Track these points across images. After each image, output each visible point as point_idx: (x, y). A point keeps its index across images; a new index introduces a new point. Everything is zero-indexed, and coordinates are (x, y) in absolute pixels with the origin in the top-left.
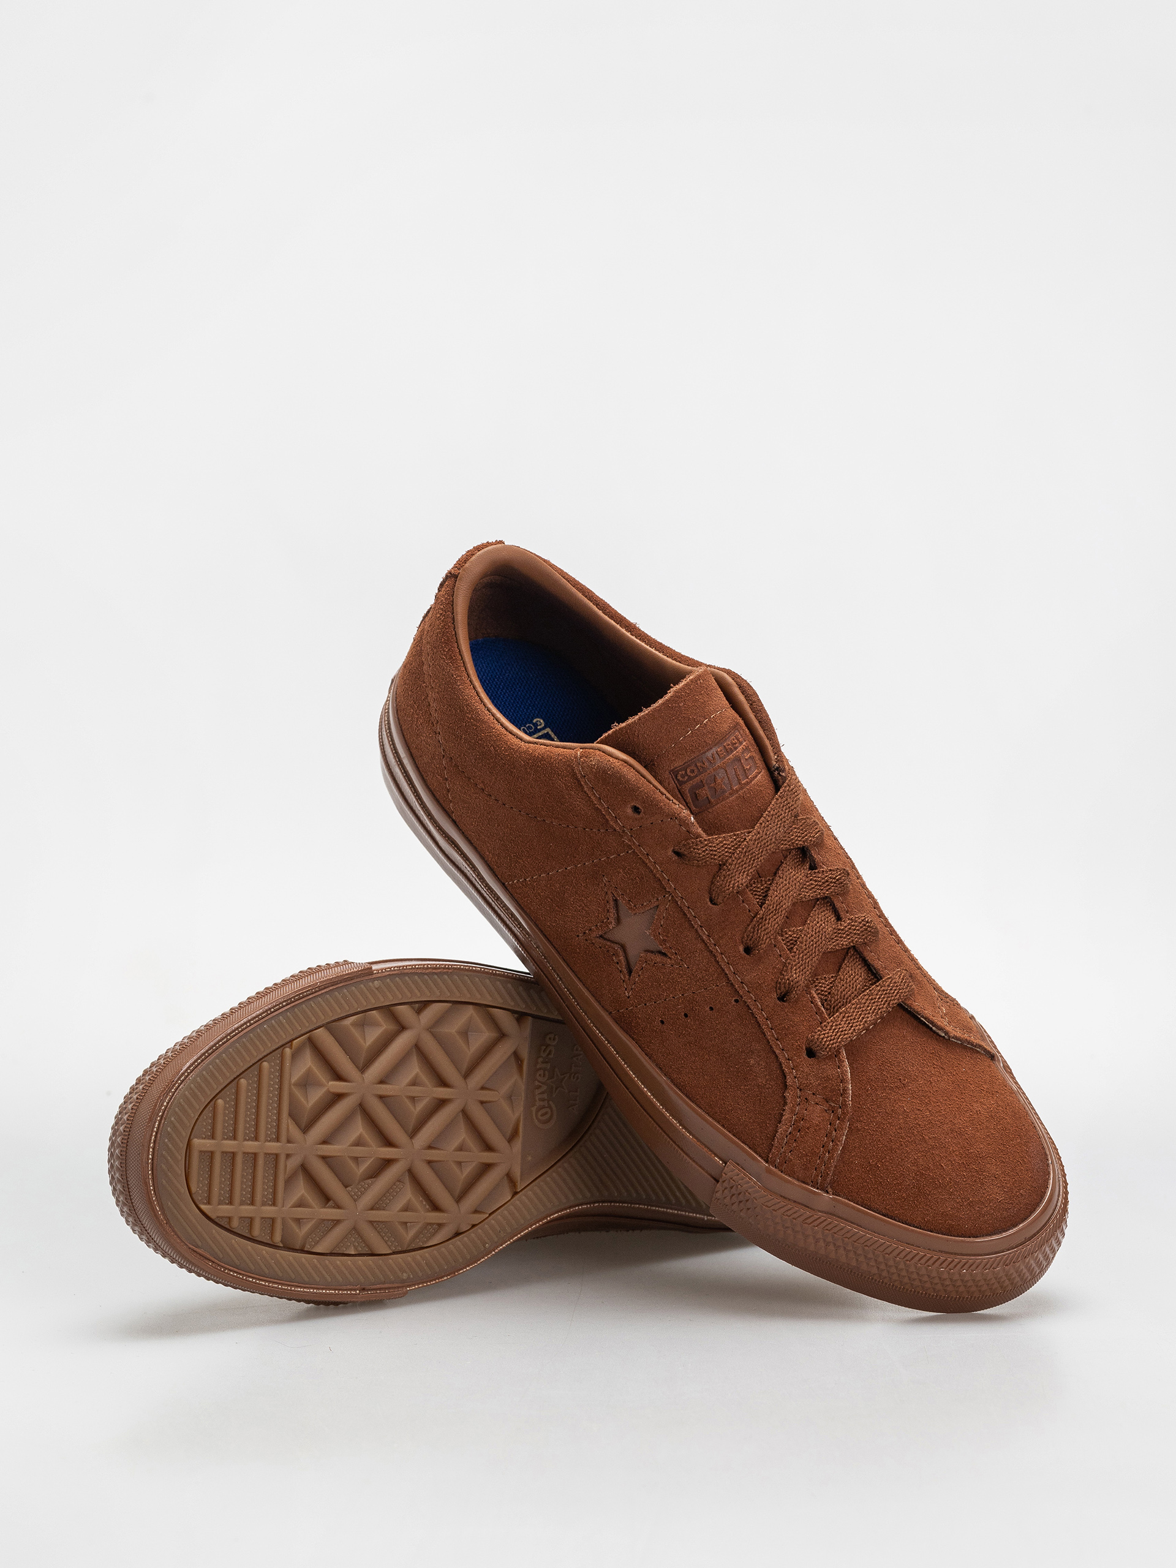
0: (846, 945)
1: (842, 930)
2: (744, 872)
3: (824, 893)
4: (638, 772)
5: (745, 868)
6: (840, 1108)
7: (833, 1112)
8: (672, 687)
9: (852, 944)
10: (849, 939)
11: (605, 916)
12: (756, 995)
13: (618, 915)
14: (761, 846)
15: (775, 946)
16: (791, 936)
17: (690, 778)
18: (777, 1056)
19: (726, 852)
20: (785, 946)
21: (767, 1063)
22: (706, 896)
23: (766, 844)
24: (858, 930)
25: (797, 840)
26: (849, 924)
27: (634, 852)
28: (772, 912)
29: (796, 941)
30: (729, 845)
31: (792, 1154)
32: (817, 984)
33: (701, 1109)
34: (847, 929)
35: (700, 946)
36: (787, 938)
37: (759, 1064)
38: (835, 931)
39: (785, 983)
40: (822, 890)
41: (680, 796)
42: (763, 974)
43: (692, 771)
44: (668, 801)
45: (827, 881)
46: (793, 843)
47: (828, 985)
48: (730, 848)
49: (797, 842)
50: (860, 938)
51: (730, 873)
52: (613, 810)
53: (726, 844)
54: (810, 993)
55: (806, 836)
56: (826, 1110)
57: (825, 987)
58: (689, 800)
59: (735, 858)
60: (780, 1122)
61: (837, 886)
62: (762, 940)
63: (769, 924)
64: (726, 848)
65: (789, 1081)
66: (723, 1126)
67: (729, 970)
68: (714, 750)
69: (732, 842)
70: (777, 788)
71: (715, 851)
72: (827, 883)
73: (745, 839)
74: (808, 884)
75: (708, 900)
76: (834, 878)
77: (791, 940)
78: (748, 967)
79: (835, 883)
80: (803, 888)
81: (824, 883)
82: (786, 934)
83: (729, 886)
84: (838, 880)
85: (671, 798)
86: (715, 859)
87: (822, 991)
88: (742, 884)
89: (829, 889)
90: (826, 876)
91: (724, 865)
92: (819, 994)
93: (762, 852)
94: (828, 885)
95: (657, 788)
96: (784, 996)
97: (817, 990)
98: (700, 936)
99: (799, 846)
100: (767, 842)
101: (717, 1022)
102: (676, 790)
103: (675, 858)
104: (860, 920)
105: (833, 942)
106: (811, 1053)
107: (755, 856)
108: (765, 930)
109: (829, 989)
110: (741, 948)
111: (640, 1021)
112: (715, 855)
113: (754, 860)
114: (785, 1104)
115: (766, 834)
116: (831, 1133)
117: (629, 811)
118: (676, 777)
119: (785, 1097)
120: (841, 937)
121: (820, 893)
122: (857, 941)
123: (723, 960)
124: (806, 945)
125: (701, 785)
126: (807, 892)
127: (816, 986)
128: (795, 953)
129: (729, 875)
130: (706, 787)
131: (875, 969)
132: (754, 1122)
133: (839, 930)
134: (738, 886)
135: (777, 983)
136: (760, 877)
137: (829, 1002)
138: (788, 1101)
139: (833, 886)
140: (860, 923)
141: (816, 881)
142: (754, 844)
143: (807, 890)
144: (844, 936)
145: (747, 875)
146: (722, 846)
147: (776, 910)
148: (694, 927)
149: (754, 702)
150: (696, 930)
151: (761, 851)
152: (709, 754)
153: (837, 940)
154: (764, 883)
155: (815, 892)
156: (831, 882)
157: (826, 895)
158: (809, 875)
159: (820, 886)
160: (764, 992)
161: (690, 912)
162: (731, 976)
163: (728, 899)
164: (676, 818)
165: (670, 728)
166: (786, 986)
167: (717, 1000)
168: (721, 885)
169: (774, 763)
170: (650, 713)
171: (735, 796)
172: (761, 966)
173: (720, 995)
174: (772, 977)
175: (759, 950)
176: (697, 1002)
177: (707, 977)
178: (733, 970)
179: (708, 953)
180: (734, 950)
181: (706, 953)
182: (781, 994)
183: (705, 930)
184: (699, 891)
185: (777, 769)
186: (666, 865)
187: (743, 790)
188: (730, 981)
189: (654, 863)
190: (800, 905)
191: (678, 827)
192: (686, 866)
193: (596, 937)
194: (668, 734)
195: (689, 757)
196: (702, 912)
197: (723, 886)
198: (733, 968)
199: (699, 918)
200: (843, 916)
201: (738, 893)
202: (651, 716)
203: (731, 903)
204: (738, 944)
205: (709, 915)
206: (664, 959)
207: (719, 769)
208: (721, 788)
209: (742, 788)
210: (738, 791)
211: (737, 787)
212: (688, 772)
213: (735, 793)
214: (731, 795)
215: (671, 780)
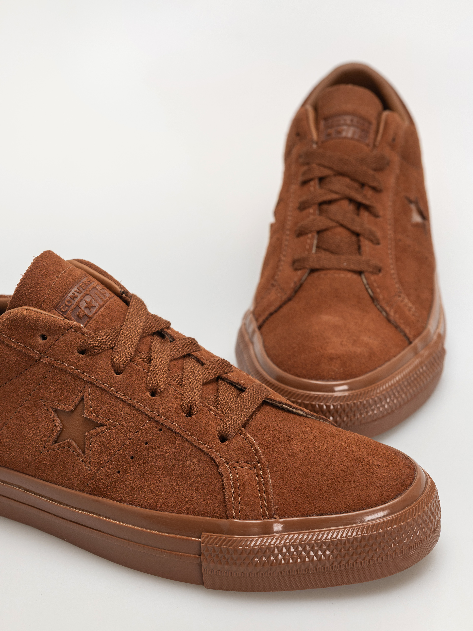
0: (214, 376)
2: (129, 347)
4: (34, 311)
5: (129, 345)
6: (259, 463)
7: (255, 468)
9: (218, 375)
10: (214, 372)
11: (52, 425)
12: (171, 419)
14: (133, 331)
15: (170, 385)
16: (177, 378)
17: (70, 307)
18: (203, 451)
19: (112, 339)
20: (176, 384)
21: (198, 459)
22: (111, 371)
23: (136, 330)
24: (218, 366)
26: (210, 365)
27: (54, 367)
28: (158, 367)
31: (241, 505)
33: (169, 512)
34: (210, 368)
35: (122, 405)
36: (175, 379)
37: (193, 462)
38: (204, 370)
39: (186, 404)
40: (183, 350)
42: (170, 404)
44: (61, 320)
47: (215, 400)
49: (155, 328)
50: (221, 371)
52: (29, 345)
55: (159, 324)
56: (250, 469)
60: (224, 489)
61: (192, 346)
62: (160, 383)
65: (217, 461)
66: (188, 514)
67: (147, 410)
70: (127, 303)
72: (185, 346)
74: (173, 349)
75: (114, 373)
76: (188, 342)
77: (179, 380)
78: (158, 404)
79: (190, 344)
80: (171, 352)
81: (183, 346)
82: (173, 378)
85: (62, 318)
86: (107, 345)
87: (213, 404)
88: (131, 353)
89: (188, 349)
90: (183, 342)
93: (135, 334)
95: (50, 316)
96: (190, 412)
97: (209, 404)
98: (119, 399)
99: (156, 331)
100: (136, 328)
101: (154, 450)
103: (81, 355)
105: (206, 376)
106: (223, 439)
107: (132, 337)
108: (159, 377)
110: (149, 395)
111: (103, 481)
113: (132, 340)
114: (222, 476)
115: (133, 324)
116: (260, 481)
117: (40, 341)
119: (219, 473)
120: (209, 372)
121: (183, 352)
122: (220, 373)
123: (140, 406)
124: (189, 381)
125: (77, 307)
127: (207, 403)
128: (185, 386)
129: (120, 351)
130: (82, 308)
131: (240, 385)
132: (207, 499)
133: (206, 369)
134: (129, 356)
135: (181, 406)
137: (220, 409)
138: (223, 473)
139: (190, 347)
140: (217, 362)
141: (177, 346)
143: (175, 352)
145: (132, 348)
147: (160, 365)
148: (112, 395)
150: (114, 395)
152: (75, 288)
153: (208, 374)
154: (145, 355)
155: (180, 352)
156: (188, 345)
157: (187, 352)
158: (171, 345)
159: (181, 348)
160: (175, 415)
161: (106, 386)
162: (150, 414)
163: (126, 366)
164: (71, 328)
165: (44, 279)
166: (188, 406)
167: (147, 435)
168: (118, 359)
169: (120, 290)
170: (27, 275)
171: (103, 308)
172: (167, 399)
173: (148, 431)
174: (176, 404)
175: (160, 390)
176: (135, 444)
177: (134, 423)
178: (150, 409)
179: (129, 407)
180: (145, 397)
181: (128, 408)
182: (187, 412)
183: (120, 392)
184: (106, 370)
185: (123, 293)
186: (78, 362)
187: (107, 304)
188: (151, 418)
189: (70, 366)
190: (174, 361)
191: (75, 333)
192: (90, 357)
193: (53, 444)
194: (44, 284)
195: (63, 293)
196: (113, 383)
197: (120, 359)
198: (149, 408)
199: (112, 386)
200: (204, 361)
201: (131, 360)
202: (28, 276)
203: (129, 368)
204: (145, 392)
205: (119, 382)
206: (102, 428)
207: (86, 296)
208: (92, 305)
209: (105, 303)
210: (104, 305)
211: (102, 303)
212: (67, 303)
213: (102, 307)
214: (100, 308)
215: (58, 313)
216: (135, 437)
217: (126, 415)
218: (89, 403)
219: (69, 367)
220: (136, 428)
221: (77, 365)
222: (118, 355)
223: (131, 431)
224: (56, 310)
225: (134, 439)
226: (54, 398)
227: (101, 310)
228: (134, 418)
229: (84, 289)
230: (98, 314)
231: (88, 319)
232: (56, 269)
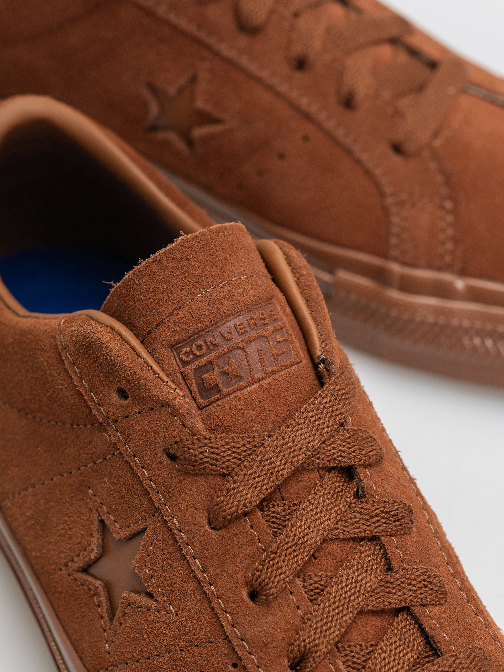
0: (396, 604)
1: (392, 583)
2: (256, 487)
3: (371, 531)
4: (127, 342)
5: (258, 482)
8: (181, 235)
9: (403, 604)
10: (400, 596)
12: (260, 658)
13: (103, 541)
14: (284, 456)
15: (291, 593)
16: (316, 582)
17: (197, 357)
19: (234, 458)
20: (306, 596)
22: (204, 517)
23: (292, 454)
24: (414, 585)
25: (340, 456)
26: (402, 577)
27: (120, 453)
28: (291, 547)
29: (322, 590)
30: (239, 448)
32: (347, 653)
34: (398, 582)
35: (193, 585)
36: (311, 584)
38: (382, 583)
39: (299, 645)
40: (368, 526)
41: (182, 382)
42: (272, 630)
43: (199, 347)
44: (161, 382)
45: (377, 515)
46: (334, 459)
47: (364, 656)
48: (239, 454)
49: (340, 458)
50: (416, 597)
51: (235, 485)
52: (96, 394)
53: (234, 447)
54: (335, 664)
55: (354, 451)
57: (358, 659)
58: (194, 387)
59: (245, 467)
61: (390, 524)
62: (273, 582)
63: (284, 561)
64: (234, 452)
67: (227, 621)
68: (231, 323)
69: (244, 445)
71: (218, 454)
72: (377, 518)
73: (263, 444)
74: (349, 516)
75: (205, 522)
76: (387, 513)
77: (317, 588)
78: (251, 618)
79: (388, 519)
80: (341, 520)
81: (372, 517)
82: (311, 579)
83: (232, 503)
84: (393, 516)
85: (166, 379)
86: (217, 466)
87: (354, 663)
88: (250, 503)
89: (380, 526)
90: (377, 509)
91: (229, 475)
92: (349, 666)
93: (285, 464)
94: (378, 521)
95: (148, 365)
96: (298, 663)
97: (347, 661)
98: (193, 572)
99: (343, 464)
100: (294, 451)
102: (178, 374)
103: (167, 460)
104: (418, 573)
105: (378, 598)
107: (274, 468)
108: (277, 569)
109: (365, 661)
110: (244, 593)
112: (218, 460)
113: (272, 473)
115: (294, 441)
117: (115, 398)
118: (179, 355)
120: (389, 593)
121: (365, 530)
122: (411, 601)
123: (220, 604)
124: (335, 597)
125: (209, 366)
126: (346, 527)
127: (346, 655)
128: (319, 605)
129: (234, 489)
130: (216, 371)
131: (436, 642)
133: (388, 582)
134: (245, 505)
135: (289, 644)
136: (283, 500)
139: (385, 523)
140: (418, 576)
141: (361, 513)
142: (274, 451)
143: (347, 524)
144: (394, 591)
145: (260, 491)
146: (229, 449)
147: (296, 544)
148: (185, 558)
149: (303, 275)
150: (188, 562)
151: (283, 462)
152: (223, 329)
153: (383, 596)
154: (287, 507)
155: (358, 528)
156: (383, 518)
157: (374, 534)
158: (352, 505)
159: (367, 520)
160: (270, 655)
161: (183, 537)
162: (229, 630)
163: (231, 521)
164: (169, 406)
165: (173, 287)
166: (299, 651)
167: (209, 663)
168: (222, 502)
169: (319, 353)
170: (147, 266)
171: (255, 386)
172: (270, 619)
173: (213, 655)
174: (283, 635)
175: (267, 596)
176: (185, 663)
177: (198, 629)
178: (232, 621)
179: (202, 596)
180: (235, 594)
181: (200, 595)
182: (294, 659)
183: (199, 561)
184: (196, 509)
185: (323, 361)
186: (155, 470)
187: (268, 380)
188: (228, 637)
189: (142, 467)
190: (336, 543)
191: (171, 417)
192: (180, 473)
193: (78, 571)
194: (170, 295)
195: (196, 328)
196: (196, 539)
197: (225, 503)
198: (232, 618)
199: (192, 544)
200: (395, 564)
201: (245, 514)
202: (148, 269)
203: (235, 529)
204: (241, 585)
205: (205, 544)
206: (151, 602)
207: (235, 349)
208: (237, 373)
209: (266, 377)
210: (260, 380)
211: (259, 374)
212: (194, 348)
213: (256, 383)
214: (250, 384)
215: (173, 358)
216: (190, 652)
217: (193, 606)
218: (148, 547)
219: (140, 468)
220: (197, 638)
221: (154, 473)
222: (225, 496)
223: (187, 638)
224: (173, 352)
225: (186, 654)
226: (106, 500)
227: (249, 389)
228: (202, 619)
229: (240, 333)
230: (239, 393)
231: (218, 396)
232: (208, 276)
